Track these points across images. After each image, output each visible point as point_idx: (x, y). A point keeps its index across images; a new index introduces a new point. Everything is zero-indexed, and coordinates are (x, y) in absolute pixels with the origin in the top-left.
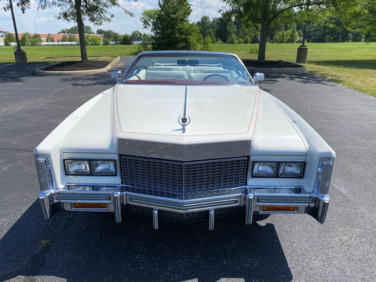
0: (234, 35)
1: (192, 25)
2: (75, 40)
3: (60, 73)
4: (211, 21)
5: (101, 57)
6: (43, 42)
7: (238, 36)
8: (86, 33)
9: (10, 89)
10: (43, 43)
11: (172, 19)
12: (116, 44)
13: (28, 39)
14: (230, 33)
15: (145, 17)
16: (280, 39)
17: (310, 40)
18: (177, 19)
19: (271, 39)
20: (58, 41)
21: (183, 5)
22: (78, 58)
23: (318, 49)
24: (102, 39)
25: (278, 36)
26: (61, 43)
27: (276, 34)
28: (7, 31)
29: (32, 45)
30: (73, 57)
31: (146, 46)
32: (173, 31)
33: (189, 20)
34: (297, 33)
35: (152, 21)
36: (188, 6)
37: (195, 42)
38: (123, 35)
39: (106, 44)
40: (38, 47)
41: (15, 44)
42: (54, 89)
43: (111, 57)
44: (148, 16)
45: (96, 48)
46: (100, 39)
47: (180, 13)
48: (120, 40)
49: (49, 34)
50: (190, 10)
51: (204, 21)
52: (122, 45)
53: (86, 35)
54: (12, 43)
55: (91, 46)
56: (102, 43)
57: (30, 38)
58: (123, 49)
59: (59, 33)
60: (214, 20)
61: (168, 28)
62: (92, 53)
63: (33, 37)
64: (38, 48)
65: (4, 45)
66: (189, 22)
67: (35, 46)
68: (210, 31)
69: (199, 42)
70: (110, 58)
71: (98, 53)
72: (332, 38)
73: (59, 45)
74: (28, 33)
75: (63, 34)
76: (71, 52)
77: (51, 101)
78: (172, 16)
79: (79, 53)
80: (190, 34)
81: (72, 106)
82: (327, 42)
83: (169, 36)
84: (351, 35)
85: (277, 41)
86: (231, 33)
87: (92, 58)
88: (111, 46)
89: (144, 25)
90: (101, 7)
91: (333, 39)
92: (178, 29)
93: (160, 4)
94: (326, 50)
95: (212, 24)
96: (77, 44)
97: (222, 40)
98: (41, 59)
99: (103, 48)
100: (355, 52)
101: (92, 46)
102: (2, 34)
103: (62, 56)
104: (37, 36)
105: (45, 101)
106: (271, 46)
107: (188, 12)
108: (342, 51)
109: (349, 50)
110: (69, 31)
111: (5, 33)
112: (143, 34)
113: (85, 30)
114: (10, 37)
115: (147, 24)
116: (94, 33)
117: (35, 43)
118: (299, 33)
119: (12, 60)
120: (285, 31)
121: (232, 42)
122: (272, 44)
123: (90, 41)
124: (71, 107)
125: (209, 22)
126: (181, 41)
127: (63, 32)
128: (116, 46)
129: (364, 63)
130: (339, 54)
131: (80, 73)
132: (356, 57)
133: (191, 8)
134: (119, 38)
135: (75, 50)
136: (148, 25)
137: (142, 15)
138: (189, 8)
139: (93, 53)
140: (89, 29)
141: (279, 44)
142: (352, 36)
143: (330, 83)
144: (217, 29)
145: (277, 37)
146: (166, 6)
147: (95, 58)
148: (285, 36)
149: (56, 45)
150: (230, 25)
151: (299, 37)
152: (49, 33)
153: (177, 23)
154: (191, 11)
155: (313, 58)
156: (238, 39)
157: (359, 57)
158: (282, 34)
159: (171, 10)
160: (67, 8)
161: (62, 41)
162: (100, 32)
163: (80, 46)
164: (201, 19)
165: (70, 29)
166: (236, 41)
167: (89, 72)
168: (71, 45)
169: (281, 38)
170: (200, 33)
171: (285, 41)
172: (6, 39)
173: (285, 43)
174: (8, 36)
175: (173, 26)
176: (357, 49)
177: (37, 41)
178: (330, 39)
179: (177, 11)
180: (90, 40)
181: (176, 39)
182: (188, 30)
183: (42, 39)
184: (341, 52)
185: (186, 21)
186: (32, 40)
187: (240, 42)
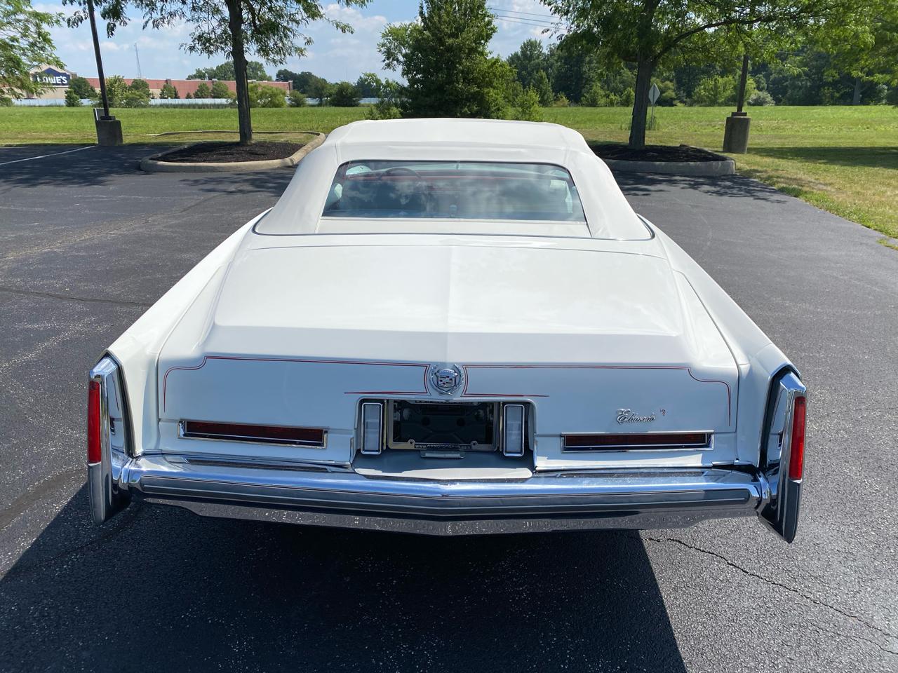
0: (597, 87)
1: (495, 63)
2: (227, 94)
3: (195, 167)
4: (546, 51)
5: (282, 134)
6: (153, 98)
7: (608, 87)
8: (252, 78)
9: (93, 197)
10: (153, 102)
11: (450, 49)
12: (320, 105)
13: (120, 91)
14: (589, 80)
15: (390, 43)
16: (708, 97)
17: (783, 100)
18: (461, 49)
19: (689, 95)
20: (188, 97)
21: (476, 17)
22: (232, 135)
23: (794, 120)
24: (288, 92)
25: (705, 89)
26: (193, 101)
27: (699, 85)
28: (73, 72)
29: (129, 105)
30: (222, 134)
31: (388, 109)
32: (449, 75)
33: (487, 51)
34: (753, 82)
35: (404, 51)
36: (487, 19)
37: (501, 101)
38: (337, 83)
39: (298, 103)
40: (143, 110)
41: (90, 102)
42: (182, 199)
43: (305, 135)
44: (396, 40)
45: (274, 114)
46: (284, 94)
47: (468, 36)
48: (330, 95)
49: (166, 81)
50: (492, 29)
51: (528, 52)
52: (333, 108)
53: (252, 83)
54: (83, 101)
55: (261, 109)
56: (288, 102)
57: (125, 88)
58: (334, 116)
59: (190, 77)
60: (551, 50)
61: (438, 69)
62: (263, 125)
63: (130, 87)
64: (143, 113)
65: (64, 104)
66: (487, 55)
67: (135, 107)
68: (542, 77)
69: (509, 101)
70: (302, 136)
71: (278, 125)
72: (837, 95)
73: (189, 106)
74: (121, 77)
75: (200, 80)
76: (215, 123)
77: (177, 222)
78: (450, 41)
79: (236, 124)
80: (490, 84)
81: (218, 231)
82: (825, 105)
83: (441, 88)
84: (886, 87)
85: (700, 102)
86: (591, 80)
87: (264, 135)
88: (309, 109)
89: (387, 61)
90: (285, 24)
91: (839, 98)
92: (462, 72)
93: (421, 14)
94: (812, 123)
95: (547, 59)
96: (231, 104)
97: (568, 97)
98: (152, 137)
99: (289, 113)
100: (883, 129)
101: (266, 110)
102: (62, 80)
103: (197, 130)
104: (140, 85)
105: (165, 220)
106: (682, 113)
107: (487, 33)
108: (851, 127)
109: (869, 124)
110: (213, 75)
111: (68, 77)
112: (384, 82)
113: (249, 71)
114: (80, 87)
115: (393, 60)
116: (269, 79)
117: (135, 101)
118: (758, 82)
119: (88, 139)
120: (722, 77)
121: (593, 104)
122: (687, 108)
123: (261, 97)
124: (217, 234)
125: (539, 55)
126: (468, 100)
127: (200, 75)
128: (320, 109)
129: (883, 154)
130: (843, 133)
131: (237, 167)
132: (876, 140)
133: (493, 23)
134: (326, 91)
135: (226, 118)
136: (395, 62)
137: (383, 37)
138: (489, 23)
139: (266, 125)
140: (258, 69)
141: (704, 108)
142: (888, 90)
143: (776, 197)
144: (558, 70)
145: (701, 91)
146: (436, 19)
147: (271, 135)
148: (721, 88)
149: (182, 106)
150: (590, 62)
151: (756, 91)
152: (168, 78)
153: (461, 58)
154: (494, 30)
155: (772, 141)
156: (607, 96)
157: (884, 140)
158: (714, 85)
159: (447, 28)
160: (211, 25)
161: (197, 96)
162: (284, 76)
163: (237, 110)
164: (522, 48)
165: (215, 69)
166: (602, 101)
167: (255, 166)
168: (218, 106)
169: (710, 93)
170: (518, 80)
171: (720, 101)
172: (70, 92)
173: (720, 106)
174: (75, 84)
175: (451, 66)
176: (889, 122)
177: (141, 97)
178: (832, 96)
179: (460, 29)
180: (261, 95)
181: (457, 96)
182: (485, 74)
183: (151, 91)
184: (849, 129)
185: (482, 54)
186: (128, 93)
187: (611, 104)
